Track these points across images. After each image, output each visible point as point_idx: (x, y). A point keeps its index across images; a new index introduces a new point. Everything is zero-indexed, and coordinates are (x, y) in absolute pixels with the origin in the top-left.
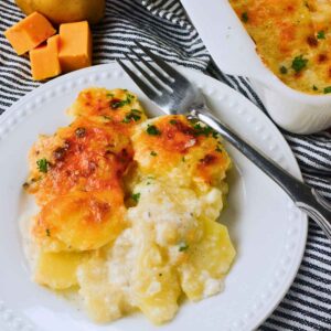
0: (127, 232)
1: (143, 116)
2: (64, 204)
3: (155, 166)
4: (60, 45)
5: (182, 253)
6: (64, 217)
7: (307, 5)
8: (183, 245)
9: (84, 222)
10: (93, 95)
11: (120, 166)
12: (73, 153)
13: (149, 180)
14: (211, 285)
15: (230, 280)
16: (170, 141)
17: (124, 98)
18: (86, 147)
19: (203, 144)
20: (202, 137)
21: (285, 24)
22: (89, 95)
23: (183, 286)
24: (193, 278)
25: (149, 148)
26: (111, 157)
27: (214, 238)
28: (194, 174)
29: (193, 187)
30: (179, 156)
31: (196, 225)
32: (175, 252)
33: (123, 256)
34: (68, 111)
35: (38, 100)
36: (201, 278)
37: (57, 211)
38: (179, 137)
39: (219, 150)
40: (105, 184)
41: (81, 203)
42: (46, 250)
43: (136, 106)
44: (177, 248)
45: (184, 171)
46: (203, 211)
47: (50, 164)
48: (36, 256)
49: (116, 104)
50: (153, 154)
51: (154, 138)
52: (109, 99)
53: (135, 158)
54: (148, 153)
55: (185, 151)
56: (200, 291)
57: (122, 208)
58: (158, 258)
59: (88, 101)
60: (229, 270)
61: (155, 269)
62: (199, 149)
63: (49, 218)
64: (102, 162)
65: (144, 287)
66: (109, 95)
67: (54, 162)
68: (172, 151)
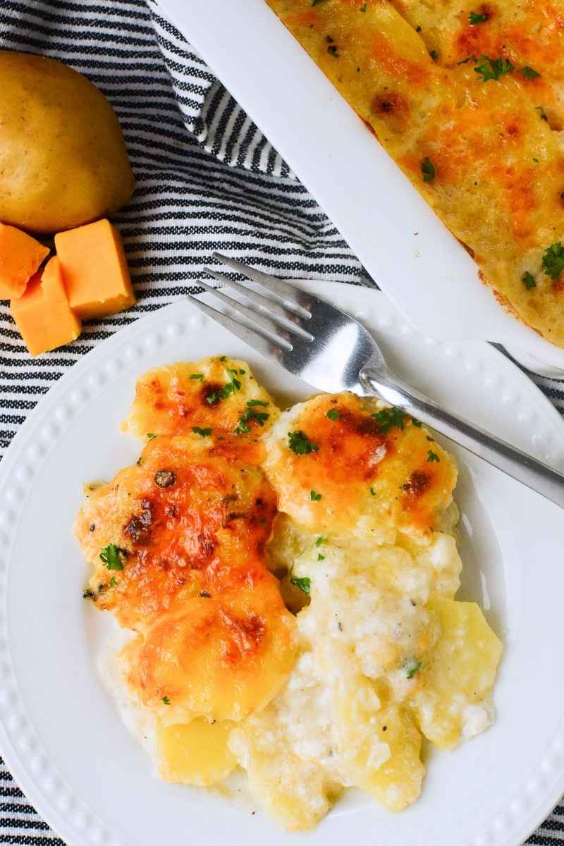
0: (305, 662)
1: (272, 410)
2: (178, 639)
3: (324, 522)
4: (66, 281)
5: (413, 681)
6: (186, 664)
7: (544, 117)
8: (412, 665)
9: (224, 665)
10: (163, 383)
11: (259, 534)
12: (162, 525)
13: (319, 550)
14: (473, 718)
15: (502, 696)
16: (340, 462)
17: (227, 378)
18: (184, 508)
19: (401, 449)
20: (394, 433)
21: (509, 171)
22: (156, 386)
23: (426, 731)
24: (439, 713)
25: (305, 485)
26: (239, 523)
27: (461, 632)
28: (400, 522)
29: (401, 542)
30: (364, 487)
31: (426, 621)
32: (400, 682)
33: (309, 705)
34: (125, 427)
35: (59, 414)
36: (452, 709)
37: (168, 656)
38: (354, 445)
39: (433, 457)
40: (240, 576)
41: (208, 626)
42: (167, 723)
43: (254, 392)
44: (403, 674)
45: (380, 519)
46: (432, 588)
47: (125, 553)
48: (152, 734)
49: (213, 393)
50: (316, 497)
51: (307, 459)
52: (197, 386)
53: (282, 508)
54: (306, 495)
55: (370, 475)
56: (457, 730)
57: (286, 618)
58: (375, 702)
59: (156, 397)
60: (496, 680)
61: (373, 720)
62: (397, 463)
63: (159, 673)
64: (223, 536)
65: (362, 756)
66: (194, 377)
67: (130, 549)
68: (347, 478)
